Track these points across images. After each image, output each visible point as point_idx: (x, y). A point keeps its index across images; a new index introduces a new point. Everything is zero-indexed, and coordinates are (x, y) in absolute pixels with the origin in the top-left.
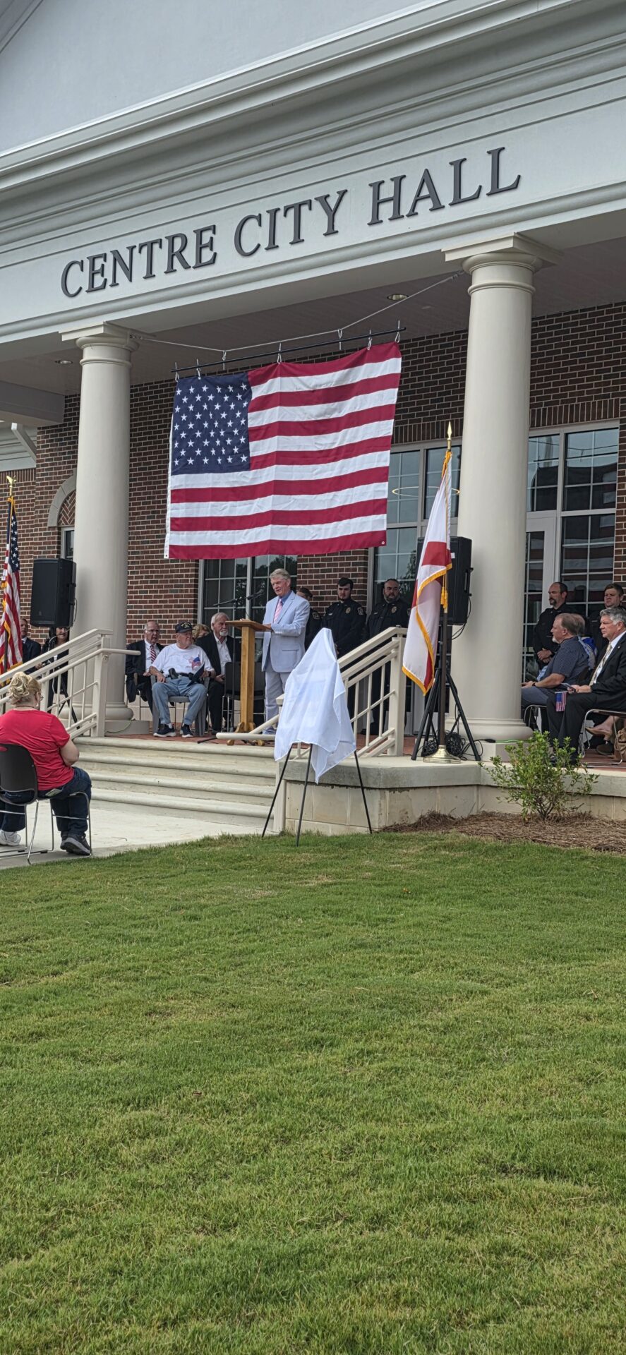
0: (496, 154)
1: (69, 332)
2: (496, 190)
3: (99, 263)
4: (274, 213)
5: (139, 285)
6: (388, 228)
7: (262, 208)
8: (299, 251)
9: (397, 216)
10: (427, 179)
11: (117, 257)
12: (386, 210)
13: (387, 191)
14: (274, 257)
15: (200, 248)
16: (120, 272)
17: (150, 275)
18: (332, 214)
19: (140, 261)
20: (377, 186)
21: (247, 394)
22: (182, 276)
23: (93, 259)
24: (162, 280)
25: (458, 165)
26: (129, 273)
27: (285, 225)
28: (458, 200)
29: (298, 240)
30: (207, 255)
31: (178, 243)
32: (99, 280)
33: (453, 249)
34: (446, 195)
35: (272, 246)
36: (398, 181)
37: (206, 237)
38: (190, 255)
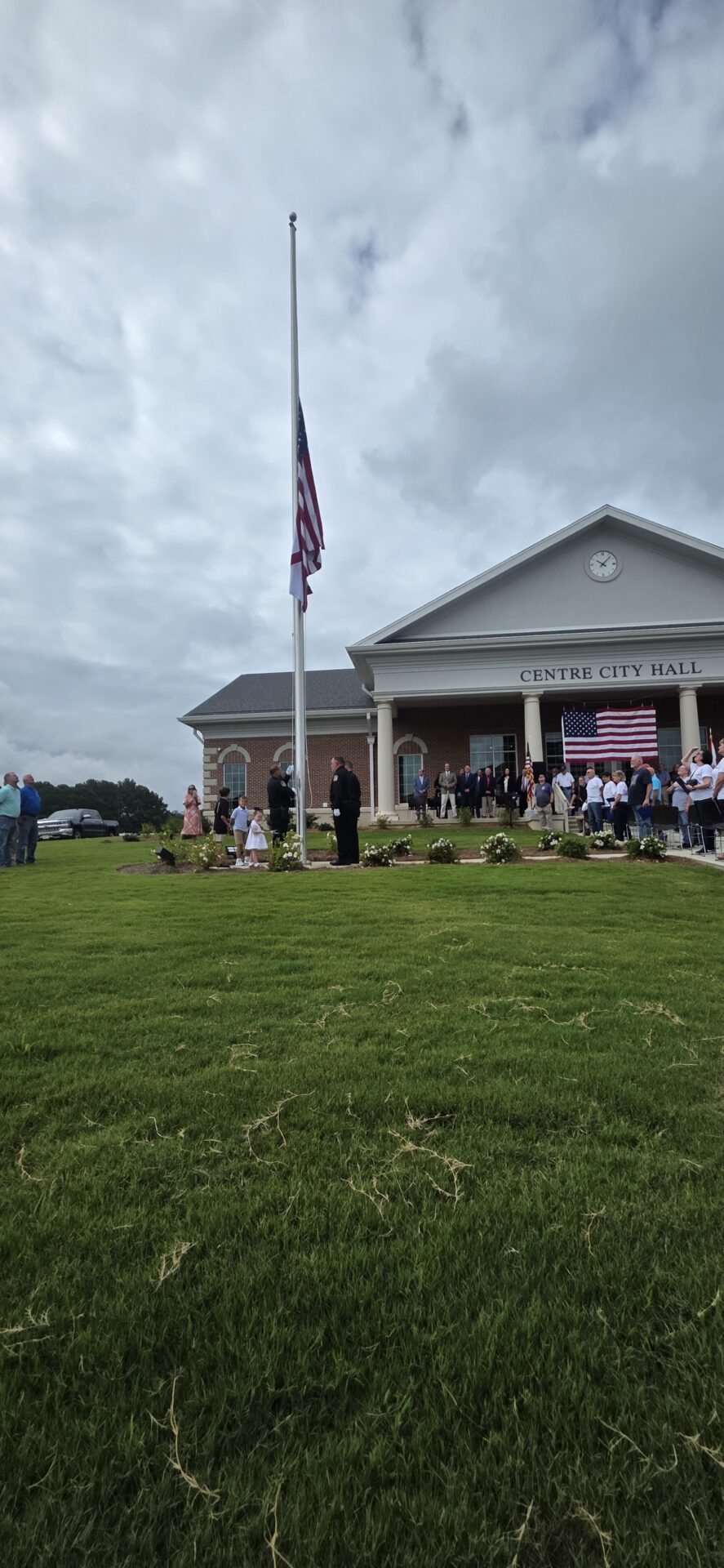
0: (693, 664)
1: (525, 692)
2: (694, 672)
3: (538, 673)
4: (615, 668)
5: (558, 681)
6: (658, 677)
7: (611, 666)
8: (625, 679)
9: (661, 674)
10: (671, 666)
11: (547, 671)
12: (658, 672)
13: (656, 667)
14: (615, 680)
15: (585, 673)
16: (549, 676)
17: (563, 678)
18: (637, 671)
19: (558, 675)
20: (653, 666)
21: (595, 716)
22: (576, 681)
23: (535, 671)
24: (568, 681)
25: (681, 664)
26: (553, 677)
27: (620, 672)
28: (682, 673)
29: (625, 675)
30: (587, 676)
31: (575, 671)
32: (538, 678)
33: (682, 685)
34: (678, 671)
35: (615, 676)
36: (661, 666)
37: (587, 671)
38: (581, 674)
